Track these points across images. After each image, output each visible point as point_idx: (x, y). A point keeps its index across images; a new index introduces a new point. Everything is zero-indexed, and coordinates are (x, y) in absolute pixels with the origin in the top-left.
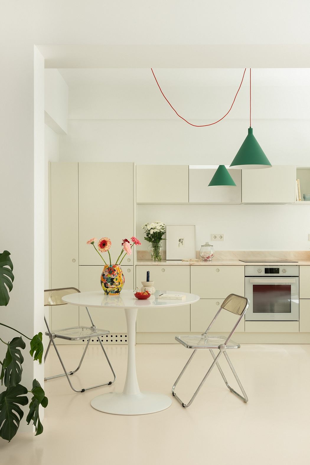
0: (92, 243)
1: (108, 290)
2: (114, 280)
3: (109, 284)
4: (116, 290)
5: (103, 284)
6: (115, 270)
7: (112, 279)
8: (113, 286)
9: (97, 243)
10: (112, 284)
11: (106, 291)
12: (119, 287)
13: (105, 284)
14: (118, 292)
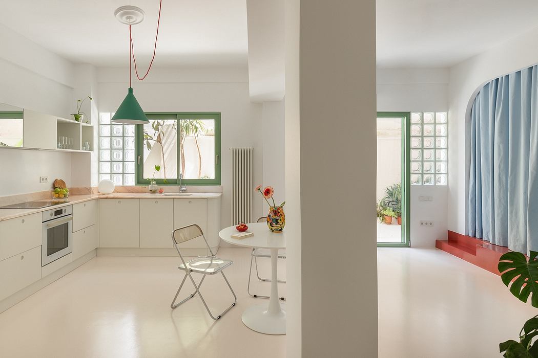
0: (259, 189)
1: (273, 228)
2: (279, 221)
3: (274, 224)
4: (280, 228)
5: (269, 223)
6: (279, 212)
7: (277, 220)
8: (277, 226)
9: (263, 190)
10: (276, 224)
11: (271, 229)
12: (282, 226)
13: (271, 223)
14: (281, 230)
